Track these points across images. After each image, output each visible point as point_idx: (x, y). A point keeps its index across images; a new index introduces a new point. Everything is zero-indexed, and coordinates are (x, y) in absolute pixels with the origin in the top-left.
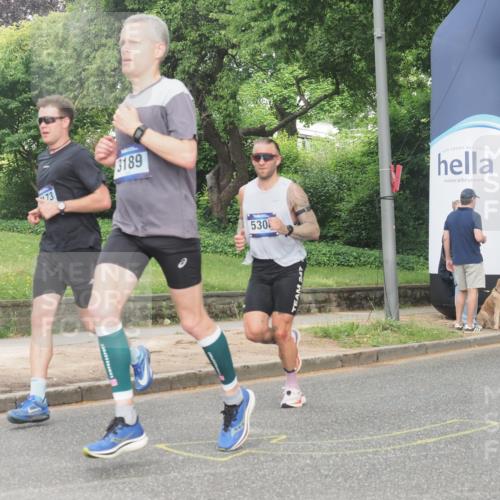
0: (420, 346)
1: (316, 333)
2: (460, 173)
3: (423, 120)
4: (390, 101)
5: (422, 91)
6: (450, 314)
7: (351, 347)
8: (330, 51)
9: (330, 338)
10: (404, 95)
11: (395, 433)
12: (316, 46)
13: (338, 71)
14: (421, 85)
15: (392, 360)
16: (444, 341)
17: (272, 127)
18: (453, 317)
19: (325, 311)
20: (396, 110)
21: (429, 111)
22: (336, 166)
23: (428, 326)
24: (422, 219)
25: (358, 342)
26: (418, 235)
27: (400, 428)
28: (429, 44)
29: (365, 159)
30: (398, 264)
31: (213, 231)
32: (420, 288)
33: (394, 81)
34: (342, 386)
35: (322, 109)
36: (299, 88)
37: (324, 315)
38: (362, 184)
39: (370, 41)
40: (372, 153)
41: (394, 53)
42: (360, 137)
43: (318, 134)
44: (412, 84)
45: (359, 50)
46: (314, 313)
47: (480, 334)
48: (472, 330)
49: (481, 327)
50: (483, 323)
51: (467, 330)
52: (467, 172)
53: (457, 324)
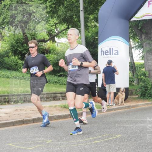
1: (62, 107)
2: (108, 55)
3: (96, 38)
4: (85, 31)
5: (96, 28)
8: (66, 15)
10: (90, 29)
11: (87, 139)
12: (61, 13)
13: (69, 21)
14: (95, 26)
17: (47, 39)
19: (65, 100)
20: (87, 34)
21: (98, 35)
27: (88, 137)
28: (98, 13)
31: (28, 73)
33: (87, 24)
35: (63, 34)
36: (56, 26)
39: (79, 12)
41: (87, 16)
43: (62, 42)
44: (92, 26)
45: (75, 14)
46: (61, 100)
47: (114, 107)
48: (112, 105)
49: (115, 105)
50: (115, 103)
51: (111, 105)
52: (110, 54)
53: (107, 104)
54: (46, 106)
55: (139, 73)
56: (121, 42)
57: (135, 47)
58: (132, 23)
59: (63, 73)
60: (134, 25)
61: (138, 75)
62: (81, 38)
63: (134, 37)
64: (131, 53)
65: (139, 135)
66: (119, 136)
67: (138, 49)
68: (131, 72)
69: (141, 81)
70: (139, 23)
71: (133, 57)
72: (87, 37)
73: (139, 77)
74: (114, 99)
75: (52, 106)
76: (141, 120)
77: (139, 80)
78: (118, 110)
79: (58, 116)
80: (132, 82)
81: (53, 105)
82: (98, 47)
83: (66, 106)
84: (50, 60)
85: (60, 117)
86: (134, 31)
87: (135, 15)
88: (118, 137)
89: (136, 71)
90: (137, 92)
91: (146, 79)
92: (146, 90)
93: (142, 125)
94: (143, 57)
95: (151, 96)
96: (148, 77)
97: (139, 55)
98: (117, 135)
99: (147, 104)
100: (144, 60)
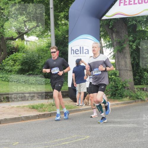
1: (30, 107)
2: (78, 54)
3: (66, 36)
4: (55, 29)
5: (66, 26)
6: (75, 101)
7: (42, 112)
9: (35, 109)
10: (60, 28)
11: (55, 141)
14: (66, 24)
15: (55, 116)
16: (73, 110)
17: (16, 37)
19: (33, 100)
20: (57, 32)
22: (38, 51)
23: (68, 105)
25: (44, 110)
27: (57, 139)
28: (68, 11)
29: (47, 49)
32: (65, 92)
33: (57, 22)
35: (33, 32)
37: (33, 101)
38: (46, 57)
40: (50, 47)
41: (57, 13)
43: (31, 40)
44: (63, 24)
45: (45, 12)
46: (30, 100)
47: (84, 107)
48: (82, 106)
49: (85, 105)
50: (85, 103)
51: (80, 106)
52: (80, 53)
53: (77, 104)
54: (14, 106)
55: (110, 73)
56: (91, 41)
57: (106, 46)
58: (103, 22)
59: (32, 72)
60: (105, 24)
62: (50, 37)
63: (105, 36)
64: (101, 52)
65: (109, 135)
66: (88, 137)
67: (109, 48)
69: (111, 81)
70: (109, 22)
72: (57, 35)
73: (110, 77)
74: (84, 99)
75: (20, 107)
76: (111, 120)
78: (88, 110)
79: (26, 116)
81: (21, 105)
82: (68, 46)
83: (35, 106)
84: (19, 59)
85: (28, 118)
86: (105, 29)
87: (106, 14)
90: (107, 92)
91: (116, 78)
92: (117, 90)
93: (112, 125)
94: (114, 56)
95: (122, 96)
96: (119, 76)
97: (110, 54)
98: (86, 136)
99: (117, 104)
100: (115, 59)
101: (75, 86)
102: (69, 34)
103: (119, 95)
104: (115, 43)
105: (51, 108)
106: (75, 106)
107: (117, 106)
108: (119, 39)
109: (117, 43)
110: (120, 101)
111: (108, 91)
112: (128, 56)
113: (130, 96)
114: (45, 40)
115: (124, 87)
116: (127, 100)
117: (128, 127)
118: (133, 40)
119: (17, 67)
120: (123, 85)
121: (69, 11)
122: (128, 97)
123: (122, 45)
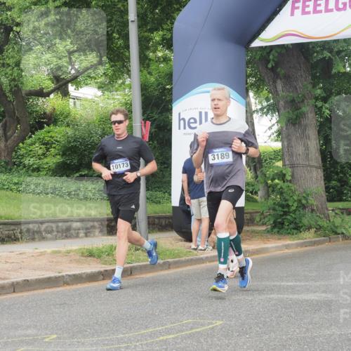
0: (164, 263)
1: (82, 253)
2: (195, 128)
3: (168, 87)
4: (141, 71)
5: (167, 63)
6: (188, 237)
7: (110, 264)
9: (94, 256)
10: (153, 67)
11: (142, 332)
14: (166, 59)
15: (141, 274)
16: (183, 259)
17: (50, 89)
18: (190, 240)
19: (89, 236)
20: (146, 78)
21: (172, 80)
22: (100, 121)
23: (171, 247)
24: (167, 164)
26: (164, 177)
27: (146, 327)
28: (172, 28)
30: (148, 198)
32: (165, 218)
33: (145, 55)
34: (103, 295)
35: (89, 77)
37: (90, 239)
39: (125, 24)
41: (146, 34)
42: (119, 99)
43: (86, 96)
44: (159, 58)
45: (118, 31)
46: (82, 237)
47: (210, 253)
48: (205, 250)
49: (211, 248)
50: (213, 244)
51: (201, 250)
53: (193, 245)
54: (45, 251)
55: (269, 173)
57: (261, 109)
58: (254, 54)
59: (86, 172)
60: (258, 57)
61: (268, 176)
62: (130, 88)
63: (258, 87)
64: (249, 124)
65: (267, 320)
66: (219, 323)
67: (267, 114)
68: (250, 170)
69: (273, 191)
70: (269, 54)
71: (257, 134)
72: (145, 85)
73: (270, 182)
75: (59, 252)
76: (273, 283)
77: (270, 189)
79: (74, 275)
80: (251, 193)
81: (61, 249)
82: (172, 109)
83: (94, 250)
84: (57, 141)
85: (77, 279)
86: (259, 71)
87: (260, 34)
88: (217, 326)
89: (261, 167)
90: (264, 218)
91: (285, 185)
92: (286, 213)
93: (274, 296)
94: (279, 133)
95: (297, 228)
96: (290, 181)
97: (270, 128)
98: (214, 322)
99: (287, 247)
100: (281, 140)
101: (187, 203)
102: (174, 82)
103: (292, 226)
104: (282, 103)
105: (132, 254)
106: (188, 250)
107: (287, 251)
108: (291, 94)
109: (286, 102)
110: (293, 240)
111: (267, 216)
112: (312, 133)
113: (318, 227)
114: (118, 97)
115: (304, 207)
116: (309, 238)
117: (312, 301)
118: (324, 97)
119: (52, 160)
120: (300, 201)
121: (174, 29)
122: (313, 230)
123: (298, 108)
